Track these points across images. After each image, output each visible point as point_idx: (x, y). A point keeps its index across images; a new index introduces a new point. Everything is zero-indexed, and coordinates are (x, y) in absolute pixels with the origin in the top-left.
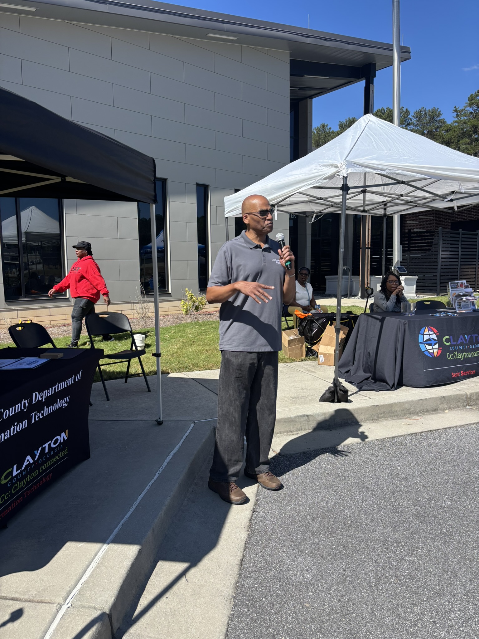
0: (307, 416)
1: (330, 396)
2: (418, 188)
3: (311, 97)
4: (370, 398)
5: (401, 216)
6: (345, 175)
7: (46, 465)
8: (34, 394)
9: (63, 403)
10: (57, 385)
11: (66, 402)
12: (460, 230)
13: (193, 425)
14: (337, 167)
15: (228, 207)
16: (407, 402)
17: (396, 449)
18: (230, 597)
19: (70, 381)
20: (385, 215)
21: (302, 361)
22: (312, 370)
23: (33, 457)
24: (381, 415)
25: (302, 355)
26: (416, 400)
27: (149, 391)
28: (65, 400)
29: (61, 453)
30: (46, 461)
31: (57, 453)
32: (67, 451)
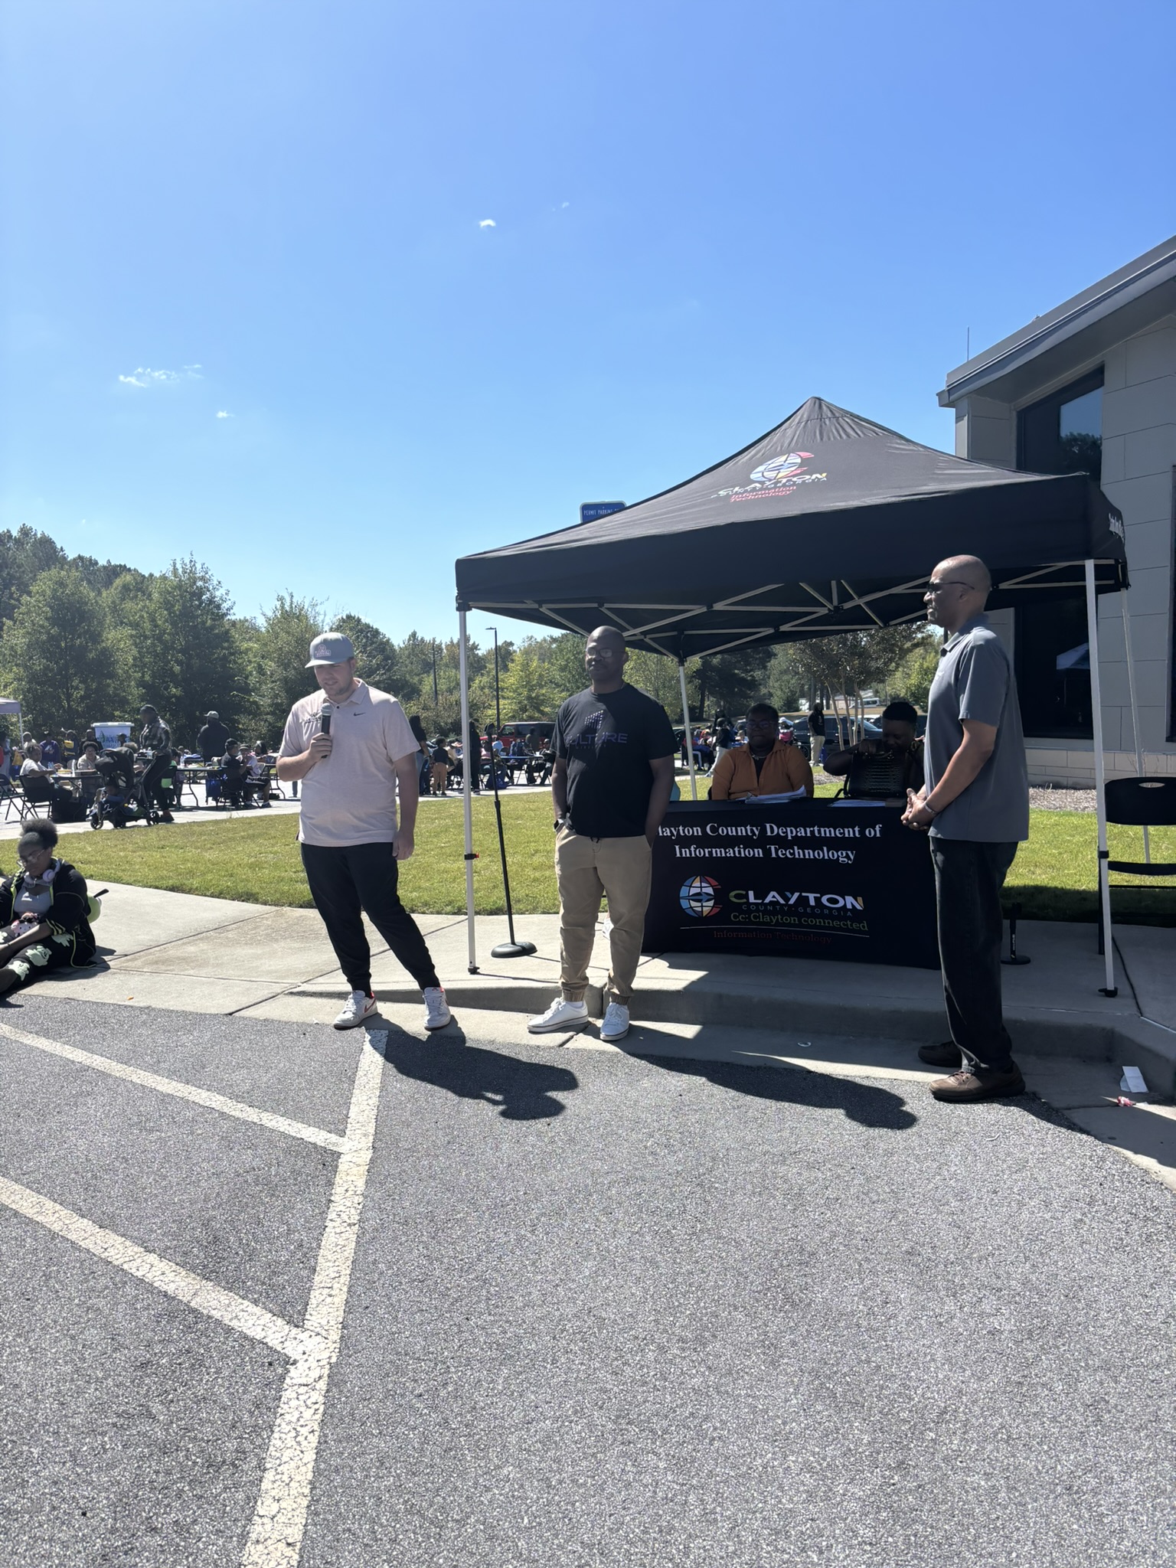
7: (812, 921)
8: (768, 825)
9: (838, 856)
10: (816, 828)
11: (847, 856)
19: (848, 833)
23: (786, 898)
28: (842, 854)
29: (849, 923)
30: (813, 915)
31: (839, 918)
32: (864, 927)
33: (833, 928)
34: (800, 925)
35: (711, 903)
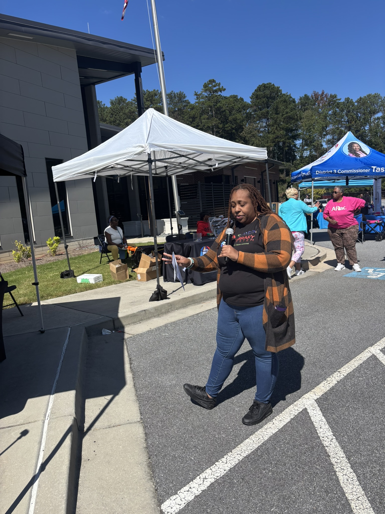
0: (144, 310)
1: (156, 296)
2: (190, 159)
3: (94, 84)
4: (180, 295)
5: (177, 176)
6: (149, 153)
12: (212, 183)
13: (69, 329)
14: (143, 147)
15: (56, 174)
16: (201, 293)
17: (201, 319)
18: (136, 400)
20: (167, 175)
21: (127, 281)
22: (136, 285)
24: (188, 303)
25: (126, 278)
26: (206, 292)
27: (22, 315)
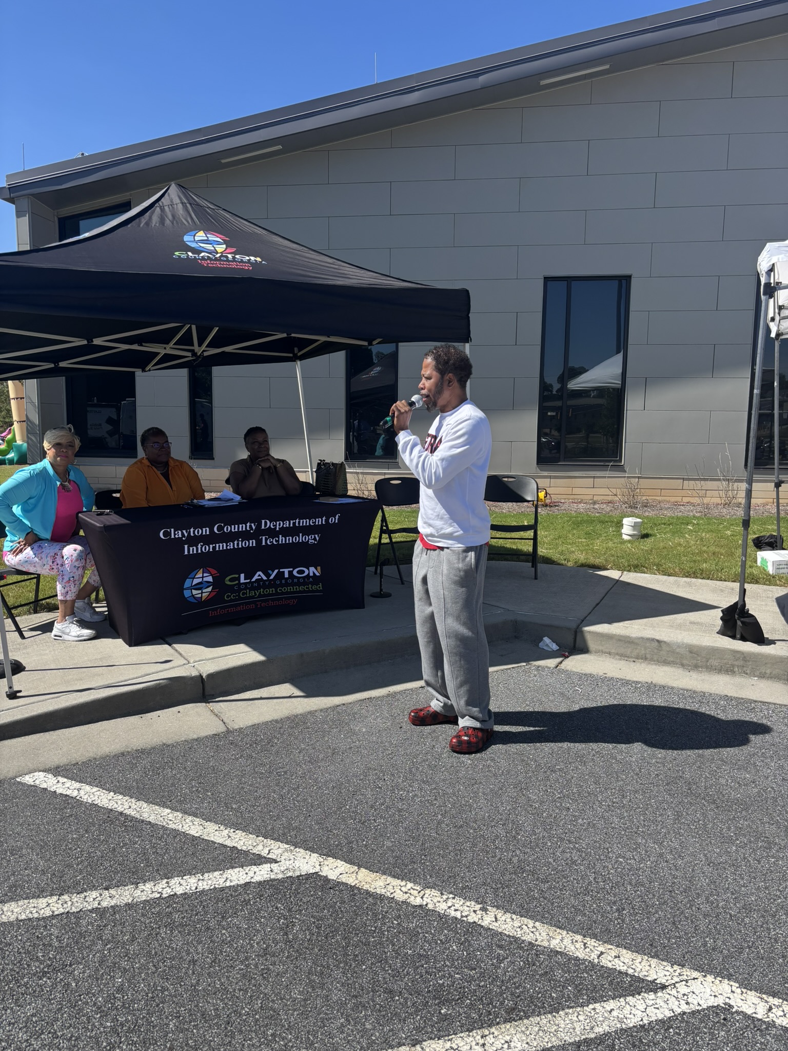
7: (289, 589)
8: (263, 521)
9: (309, 539)
10: (297, 521)
11: (315, 539)
19: (319, 521)
23: (268, 575)
28: (311, 537)
29: (310, 586)
30: (287, 585)
31: (304, 584)
32: (319, 587)
33: (300, 592)
34: (277, 594)
35: (210, 589)
